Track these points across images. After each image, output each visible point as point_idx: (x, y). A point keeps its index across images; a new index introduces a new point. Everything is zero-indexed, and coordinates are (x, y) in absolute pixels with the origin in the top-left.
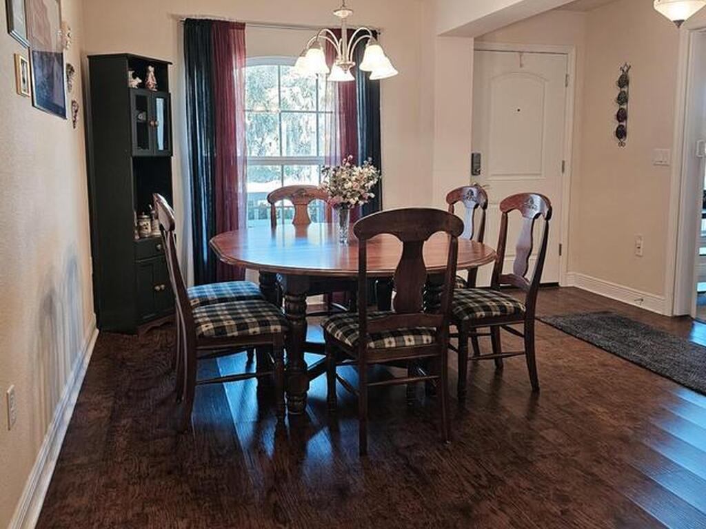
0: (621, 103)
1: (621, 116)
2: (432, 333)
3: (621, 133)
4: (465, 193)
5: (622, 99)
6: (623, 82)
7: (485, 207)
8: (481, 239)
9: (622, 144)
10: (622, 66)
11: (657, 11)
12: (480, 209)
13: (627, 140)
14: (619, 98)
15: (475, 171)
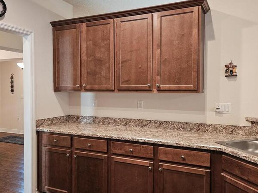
0: (12, 79)
1: (12, 86)
3: (12, 91)
5: (12, 82)
6: (12, 78)
9: (13, 93)
10: (11, 74)
11: (17, 66)
13: (14, 92)
14: (11, 82)
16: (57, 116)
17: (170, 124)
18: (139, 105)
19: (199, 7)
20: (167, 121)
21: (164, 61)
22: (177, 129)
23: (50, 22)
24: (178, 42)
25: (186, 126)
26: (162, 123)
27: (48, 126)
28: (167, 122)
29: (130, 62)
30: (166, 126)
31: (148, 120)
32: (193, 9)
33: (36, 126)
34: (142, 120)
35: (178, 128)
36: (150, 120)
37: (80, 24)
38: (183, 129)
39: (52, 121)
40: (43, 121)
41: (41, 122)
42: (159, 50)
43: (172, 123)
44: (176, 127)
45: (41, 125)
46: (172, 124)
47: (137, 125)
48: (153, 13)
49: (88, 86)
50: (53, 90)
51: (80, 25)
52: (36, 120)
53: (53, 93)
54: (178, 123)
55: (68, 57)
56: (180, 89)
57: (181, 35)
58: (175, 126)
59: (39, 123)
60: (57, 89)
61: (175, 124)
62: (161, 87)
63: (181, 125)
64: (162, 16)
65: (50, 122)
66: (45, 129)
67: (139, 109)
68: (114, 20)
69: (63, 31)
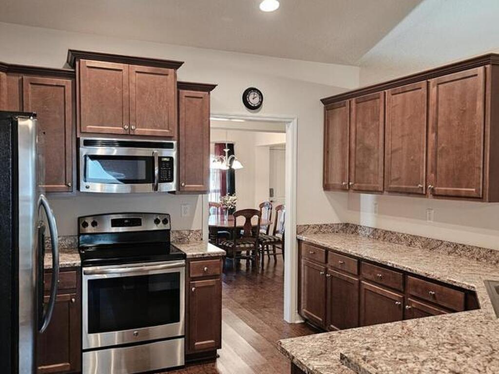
2: (253, 244)
4: (265, 204)
7: (271, 209)
8: (270, 220)
12: (270, 210)
15: (271, 195)
16: (329, 222)
17: (468, 250)
18: (428, 216)
19: (487, 66)
20: (464, 243)
21: (441, 151)
22: (477, 259)
23: (321, 100)
24: (459, 123)
25: (490, 255)
26: (456, 246)
27: (314, 235)
28: (464, 246)
29: (400, 151)
30: (463, 252)
31: (438, 241)
32: (477, 72)
33: (297, 232)
34: (430, 240)
35: (478, 257)
36: (441, 241)
37: (350, 99)
38: (485, 260)
39: (320, 229)
40: (306, 227)
41: (303, 228)
42: (434, 135)
43: (470, 249)
44: (476, 256)
45: (303, 232)
46: (470, 251)
47: (424, 247)
48: (429, 80)
49: (355, 185)
50: (322, 189)
51: (350, 102)
52: (297, 226)
53: (323, 192)
54: (478, 249)
55: (337, 145)
56: (459, 194)
57: (462, 112)
58: (474, 254)
59: (300, 230)
60: (327, 187)
61: (474, 250)
62: (437, 191)
63: (482, 252)
64: (438, 84)
65: (316, 230)
66: (304, 237)
67: (428, 221)
68: (385, 93)
69: (334, 110)
